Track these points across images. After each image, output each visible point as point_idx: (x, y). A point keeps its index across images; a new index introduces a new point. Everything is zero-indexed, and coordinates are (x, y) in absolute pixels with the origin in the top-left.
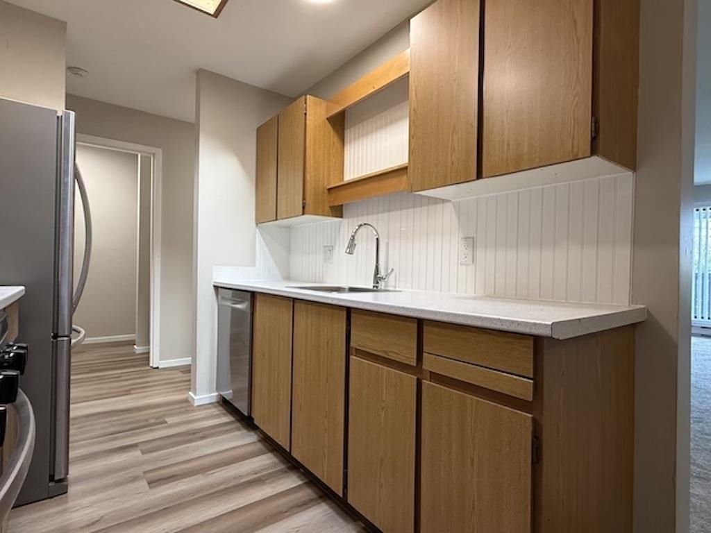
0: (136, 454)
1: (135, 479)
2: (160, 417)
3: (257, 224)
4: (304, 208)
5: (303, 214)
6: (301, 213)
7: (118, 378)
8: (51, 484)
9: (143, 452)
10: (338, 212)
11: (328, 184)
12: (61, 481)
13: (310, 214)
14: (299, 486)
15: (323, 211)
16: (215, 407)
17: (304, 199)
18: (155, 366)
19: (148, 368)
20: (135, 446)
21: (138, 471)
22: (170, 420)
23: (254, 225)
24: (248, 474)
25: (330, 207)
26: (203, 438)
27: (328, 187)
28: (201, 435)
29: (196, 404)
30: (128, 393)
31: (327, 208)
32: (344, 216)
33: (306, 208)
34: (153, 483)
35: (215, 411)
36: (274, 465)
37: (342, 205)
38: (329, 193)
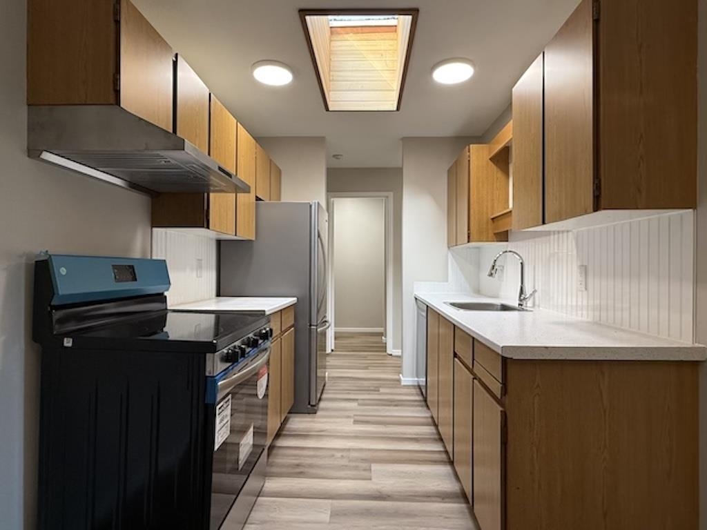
0: (354, 405)
1: (348, 417)
2: (376, 387)
3: (449, 248)
4: (469, 237)
5: (468, 242)
6: (467, 241)
7: (365, 358)
8: (309, 406)
9: (359, 405)
10: (503, 236)
11: (492, 214)
12: (314, 406)
13: (474, 241)
14: (441, 451)
15: (488, 237)
16: (415, 388)
17: (469, 229)
18: (390, 353)
19: (384, 354)
20: (357, 400)
21: (351, 414)
22: (382, 390)
23: (447, 248)
24: (411, 434)
25: (495, 234)
26: (396, 405)
27: (492, 217)
28: (395, 403)
29: (403, 383)
30: (366, 368)
31: (491, 234)
32: (509, 240)
33: (471, 237)
34: (356, 422)
35: (414, 391)
36: (433, 434)
37: (507, 231)
38: (493, 222)
